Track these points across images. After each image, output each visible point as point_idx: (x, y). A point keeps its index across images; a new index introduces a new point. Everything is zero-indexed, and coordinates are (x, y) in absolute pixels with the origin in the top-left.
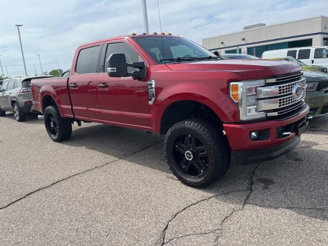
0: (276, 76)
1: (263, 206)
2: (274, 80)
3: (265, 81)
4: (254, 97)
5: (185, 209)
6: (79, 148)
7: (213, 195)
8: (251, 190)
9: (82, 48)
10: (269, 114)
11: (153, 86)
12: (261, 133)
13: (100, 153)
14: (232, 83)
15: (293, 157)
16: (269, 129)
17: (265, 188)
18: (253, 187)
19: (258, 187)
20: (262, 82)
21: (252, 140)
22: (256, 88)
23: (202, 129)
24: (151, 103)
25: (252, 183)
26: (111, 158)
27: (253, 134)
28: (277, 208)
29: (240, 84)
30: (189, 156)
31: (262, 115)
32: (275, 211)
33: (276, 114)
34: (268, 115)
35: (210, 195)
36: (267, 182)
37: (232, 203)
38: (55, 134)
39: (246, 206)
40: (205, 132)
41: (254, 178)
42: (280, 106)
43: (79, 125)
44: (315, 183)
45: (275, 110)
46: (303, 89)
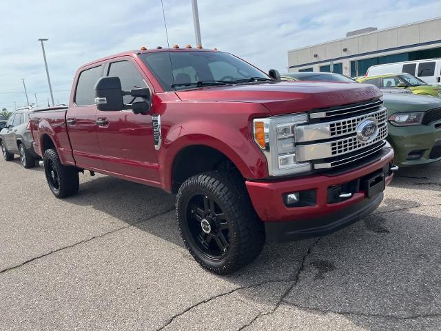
0: (329, 108)
1: (306, 309)
2: (322, 115)
3: (309, 117)
4: (291, 140)
5: (189, 309)
6: (84, 208)
7: (238, 287)
8: (297, 279)
9: (82, 69)
10: (318, 166)
11: (159, 123)
12: (304, 196)
13: (106, 216)
14: (255, 120)
15: (377, 225)
16: (315, 189)
17: (319, 277)
18: (302, 274)
19: (309, 274)
20: (303, 118)
21: (289, 206)
22: (293, 127)
23: (219, 188)
24: (157, 147)
25: (302, 269)
26: (119, 223)
27: (293, 196)
28: (325, 312)
29: (266, 121)
30: (206, 227)
31: (306, 167)
32: (321, 318)
33: (328, 165)
34: (315, 168)
35: (233, 286)
36: (325, 267)
37: (261, 301)
38: (57, 188)
39: (280, 308)
41: (308, 260)
42: (333, 153)
43: (92, 174)
44: (396, 271)
45: (327, 160)
46: (379, 126)
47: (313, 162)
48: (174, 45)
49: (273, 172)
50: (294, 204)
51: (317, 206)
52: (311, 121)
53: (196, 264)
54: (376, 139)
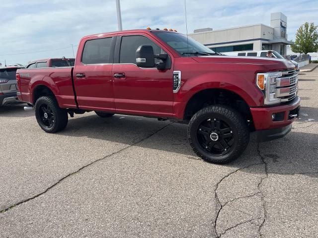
2: (287, 73)
4: (274, 86)
5: (222, 180)
7: (238, 169)
8: (265, 163)
9: (89, 39)
12: (277, 116)
14: (258, 74)
16: (284, 112)
17: (275, 161)
18: (265, 160)
22: (275, 78)
24: (175, 91)
25: (263, 158)
28: (293, 174)
29: (266, 75)
30: (214, 137)
31: (278, 101)
32: (293, 177)
33: (287, 100)
34: (282, 101)
36: (274, 157)
39: (269, 175)
40: (233, 116)
41: (262, 155)
42: (290, 93)
43: (72, 116)
45: (286, 97)
48: (164, 28)
51: (284, 121)
52: (283, 76)
53: (202, 162)
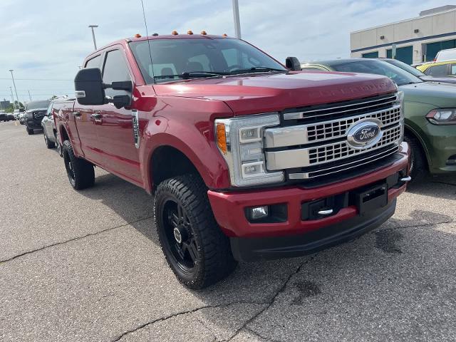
0: (309, 106)
2: (300, 115)
4: (259, 145)
5: (144, 326)
7: (205, 305)
8: (271, 301)
9: (89, 58)
10: (291, 176)
11: (137, 119)
12: (275, 211)
16: (285, 204)
18: (280, 296)
19: (285, 299)
21: (253, 221)
22: (262, 130)
24: (137, 145)
25: (282, 290)
29: (227, 122)
30: (178, 236)
34: (291, 178)
35: (201, 303)
37: (221, 326)
39: (240, 335)
42: (311, 162)
46: (382, 129)
47: (286, 172)
49: (236, 182)
50: (261, 219)
51: (287, 223)
52: (284, 123)
54: (379, 144)
